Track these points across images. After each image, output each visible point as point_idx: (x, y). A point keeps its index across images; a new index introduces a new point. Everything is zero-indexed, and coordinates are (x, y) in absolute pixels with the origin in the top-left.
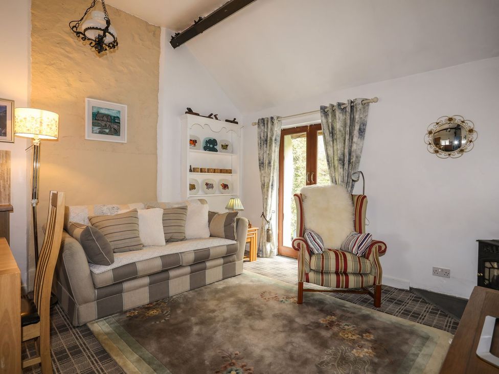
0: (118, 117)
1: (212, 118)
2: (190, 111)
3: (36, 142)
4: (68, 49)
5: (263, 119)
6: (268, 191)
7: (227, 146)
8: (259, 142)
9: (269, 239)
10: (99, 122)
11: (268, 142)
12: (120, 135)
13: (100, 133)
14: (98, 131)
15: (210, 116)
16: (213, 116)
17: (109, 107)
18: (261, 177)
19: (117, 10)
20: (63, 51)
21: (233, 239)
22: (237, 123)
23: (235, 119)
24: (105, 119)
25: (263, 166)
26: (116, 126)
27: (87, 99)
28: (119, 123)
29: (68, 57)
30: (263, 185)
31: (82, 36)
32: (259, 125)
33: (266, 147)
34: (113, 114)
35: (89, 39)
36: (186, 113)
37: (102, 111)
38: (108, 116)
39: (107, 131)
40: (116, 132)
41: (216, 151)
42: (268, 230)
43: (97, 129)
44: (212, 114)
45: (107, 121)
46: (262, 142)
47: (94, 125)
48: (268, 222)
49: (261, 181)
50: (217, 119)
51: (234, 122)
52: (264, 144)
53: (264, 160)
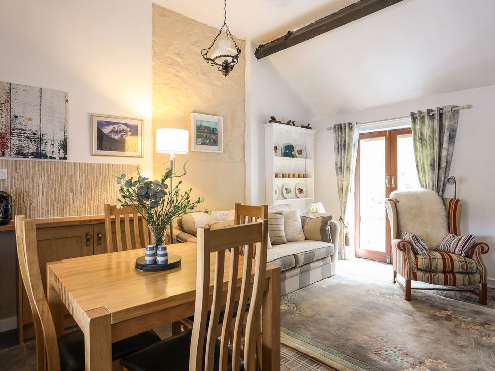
0: (216, 129)
1: (291, 125)
2: (273, 119)
3: (172, 158)
5: (341, 125)
6: (347, 194)
7: (301, 151)
8: (336, 147)
9: (347, 243)
10: (202, 134)
11: (346, 147)
12: (217, 145)
13: (203, 144)
14: (201, 142)
15: (288, 123)
16: (291, 123)
17: (209, 120)
18: (338, 181)
19: (213, 28)
20: (174, 71)
21: (328, 241)
22: (311, 128)
23: (309, 124)
24: (206, 131)
25: (341, 171)
26: (214, 137)
27: (192, 114)
28: (216, 134)
29: (178, 76)
30: (341, 189)
31: (211, 62)
32: (335, 130)
33: (345, 152)
34: (212, 126)
35: (218, 64)
36: (270, 121)
37: (204, 124)
38: (208, 128)
39: (208, 142)
40: (214, 143)
41: (293, 156)
42: (347, 234)
43: (200, 140)
44: (290, 121)
45: (208, 133)
46: (340, 147)
47: (198, 136)
48: (346, 226)
49: (338, 185)
50: (294, 125)
51: (308, 127)
52: (341, 149)
53: (343, 164)
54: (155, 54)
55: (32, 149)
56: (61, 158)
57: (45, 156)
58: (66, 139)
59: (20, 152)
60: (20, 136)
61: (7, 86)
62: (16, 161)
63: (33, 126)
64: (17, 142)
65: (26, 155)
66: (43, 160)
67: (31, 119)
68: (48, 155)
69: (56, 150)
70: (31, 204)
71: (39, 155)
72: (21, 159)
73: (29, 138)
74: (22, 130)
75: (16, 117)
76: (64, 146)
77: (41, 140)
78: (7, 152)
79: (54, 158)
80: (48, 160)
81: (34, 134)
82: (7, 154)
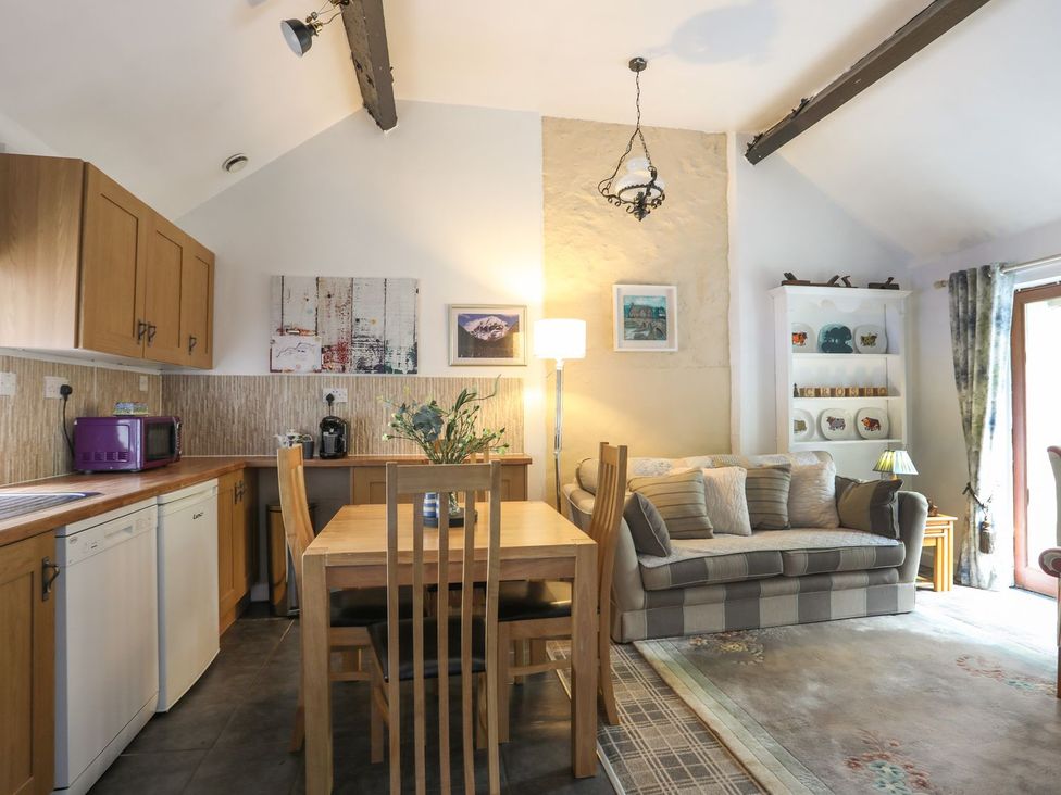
0: (662, 309)
1: (838, 286)
2: (790, 279)
3: (559, 366)
4: (587, 214)
5: (963, 274)
6: (980, 434)
8: (955, 325)
9: (985, 545)
10: (635, 320)
11: (977, 323)
12: (665, 339)
13: (638, 337)
14: (633, 334)
15: (832, 283)
16: (839, 281)
17: (648, 295)
18: (961, 403)
19: (654, 128)
20: (580, 219)
21: (891, 535)
22: (896, 287)
23: (891, 279)
24: (643, 314)
25: (966, 379)
26: (659, 325)
27: (615, 287)
28: (665, 318)
29: (588, 226)
30: (967, 422)
31: (615, 200)
32: (951, 286)
33: (973, 336)
34: (655, 304)
35: (626, 202)
36: (784, 283)
37: (639, 302)
38: (647, 308)
39: (646, 333)
40: (661, 334)
41: (848, 350)
42: (983, 525)
43: (631, 333)
44: (837, 277)
45: (647, 317)
46: (961, 324)
47: (627, 325)
48: (982, 506)
49: (962, 413)
50: (848, 285)
51: (889, 285)
52: (966, 330)
53: (969, 364)
54: (547, 198)
55: (375, 362)
56: (409, 372)
57: (390, 370)
58: (416, 345)
59: (362, 367)
60: (361, 345)
61: (350, 282)
62: (357, 378)
63: (376, 331)
64: (359, 353)
65: (367, 370)
66: (387, 375)
67: (374, 322)
68: (394, 368)
69: (403, 361)
70: (373, 434)
71: (383, 368)
72: (362, 374)
73: (371, 347)
74: (364, 336)
75: (358, 320)
76: (414, 355)
77: (385, 348)
78: (348, 366)
79: (401, 372)
80: (393, 375)
81: (378, 341)
82: (347, 369)
